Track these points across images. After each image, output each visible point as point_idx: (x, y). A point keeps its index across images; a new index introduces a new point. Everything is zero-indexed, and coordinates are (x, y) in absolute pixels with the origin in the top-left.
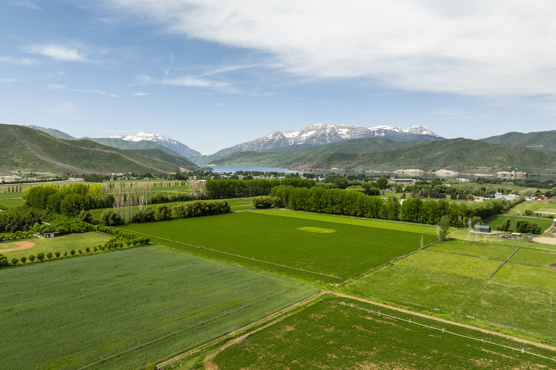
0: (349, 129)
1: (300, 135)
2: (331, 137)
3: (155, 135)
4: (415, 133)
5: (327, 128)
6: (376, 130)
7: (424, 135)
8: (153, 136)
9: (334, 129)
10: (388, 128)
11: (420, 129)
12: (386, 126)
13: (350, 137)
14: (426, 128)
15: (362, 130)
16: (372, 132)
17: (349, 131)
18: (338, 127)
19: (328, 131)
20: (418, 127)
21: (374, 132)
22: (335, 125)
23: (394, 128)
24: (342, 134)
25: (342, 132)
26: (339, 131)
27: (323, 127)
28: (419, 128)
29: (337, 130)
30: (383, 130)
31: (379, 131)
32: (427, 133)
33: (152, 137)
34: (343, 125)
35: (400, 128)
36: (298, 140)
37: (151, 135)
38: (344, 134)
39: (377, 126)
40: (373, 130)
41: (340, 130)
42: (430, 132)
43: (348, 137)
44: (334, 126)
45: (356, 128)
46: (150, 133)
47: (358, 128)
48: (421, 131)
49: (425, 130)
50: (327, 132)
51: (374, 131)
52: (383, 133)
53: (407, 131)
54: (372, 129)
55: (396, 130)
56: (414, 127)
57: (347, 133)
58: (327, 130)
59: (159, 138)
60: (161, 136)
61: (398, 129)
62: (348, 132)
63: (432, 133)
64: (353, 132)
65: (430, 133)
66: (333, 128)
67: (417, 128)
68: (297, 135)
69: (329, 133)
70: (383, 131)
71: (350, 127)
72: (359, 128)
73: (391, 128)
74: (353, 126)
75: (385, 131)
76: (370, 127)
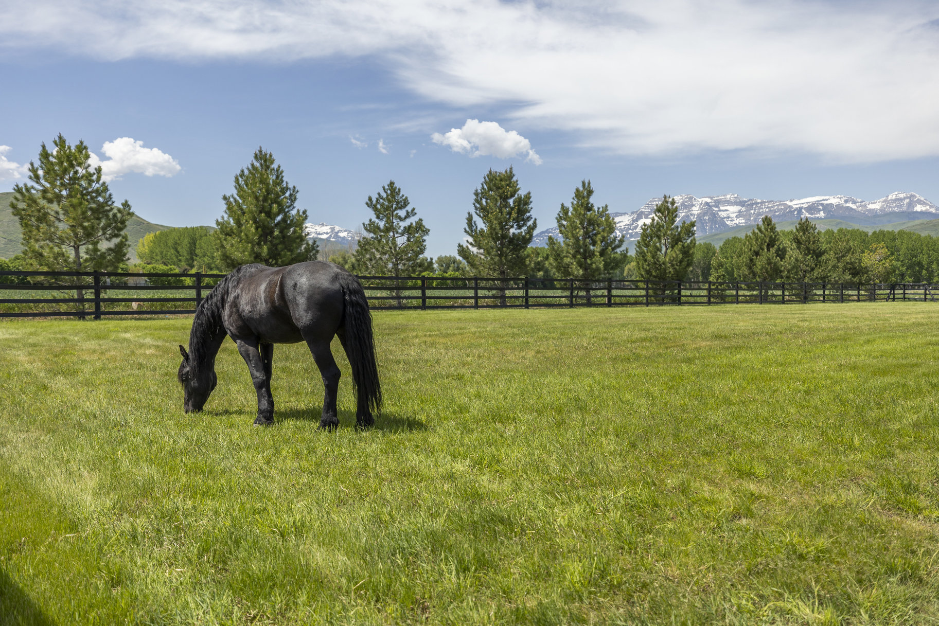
0: (743, 206)
1: (634, 221)
2: (703, 224)
3: (333, 229)
4: (896, 210)
5: (693, 205)
6: (805, 206)
7: (917, 212)
8: (329, 231)
9: (710, 206)
10: (834, 201)
11: (908, 200)
12: (827, 197)
13: (745, 223)
14: (922, 199)
15: (772, 207)
16: (795, 210)
17: (743, 209)
18: (718, 203)
19: (696, 210)
20: (902, 196)
21: (800, 210)
22: (711, 198)
23: (846, 201)
24: (728, 217)
25: (727, 212)
26: (720, 211)
27: (684, 202)
28: (905, 198)
29: (717, 209)
30: (822, 205)
31: (812, 208)
32: (924, 209)
33: (327, 233)
34: (728, 196)
35: (859, 200)
36: (630, 231)
37: (326, 229)
38: (732, 215)
39: (806, 197)
40: (797, 206)
41: (722, 208)
42: (931, 207)
43: (741, 221)
44: (709, 200)
45: (758, 203)
46: (323, 225)
47: (762, 203)
48: (911, 204)
49: (920, 202)
50: (694, 212)
51: (801, 208)
52: (822, 213)
53: (876, 206)
54: (795, 204)
55: (850, 205)
56: (894, 197)
57: (740, 214)
58: (694, 208)
59: (341, 235)
60: (345, 231)
61: (854, 202)
62: (740, 211)
63: (936, 210)
64: (752, 211)
65: (933, 210)
66: (707, 204)
67: (901, 200)
68: (628, 223)
69: (698, 215)
70: (821, 208)
71: (746, 202)
72: (765, 202)
73: (838, 200)
74: (751, 200)
75: (827, 208)
76: (791, 201)
